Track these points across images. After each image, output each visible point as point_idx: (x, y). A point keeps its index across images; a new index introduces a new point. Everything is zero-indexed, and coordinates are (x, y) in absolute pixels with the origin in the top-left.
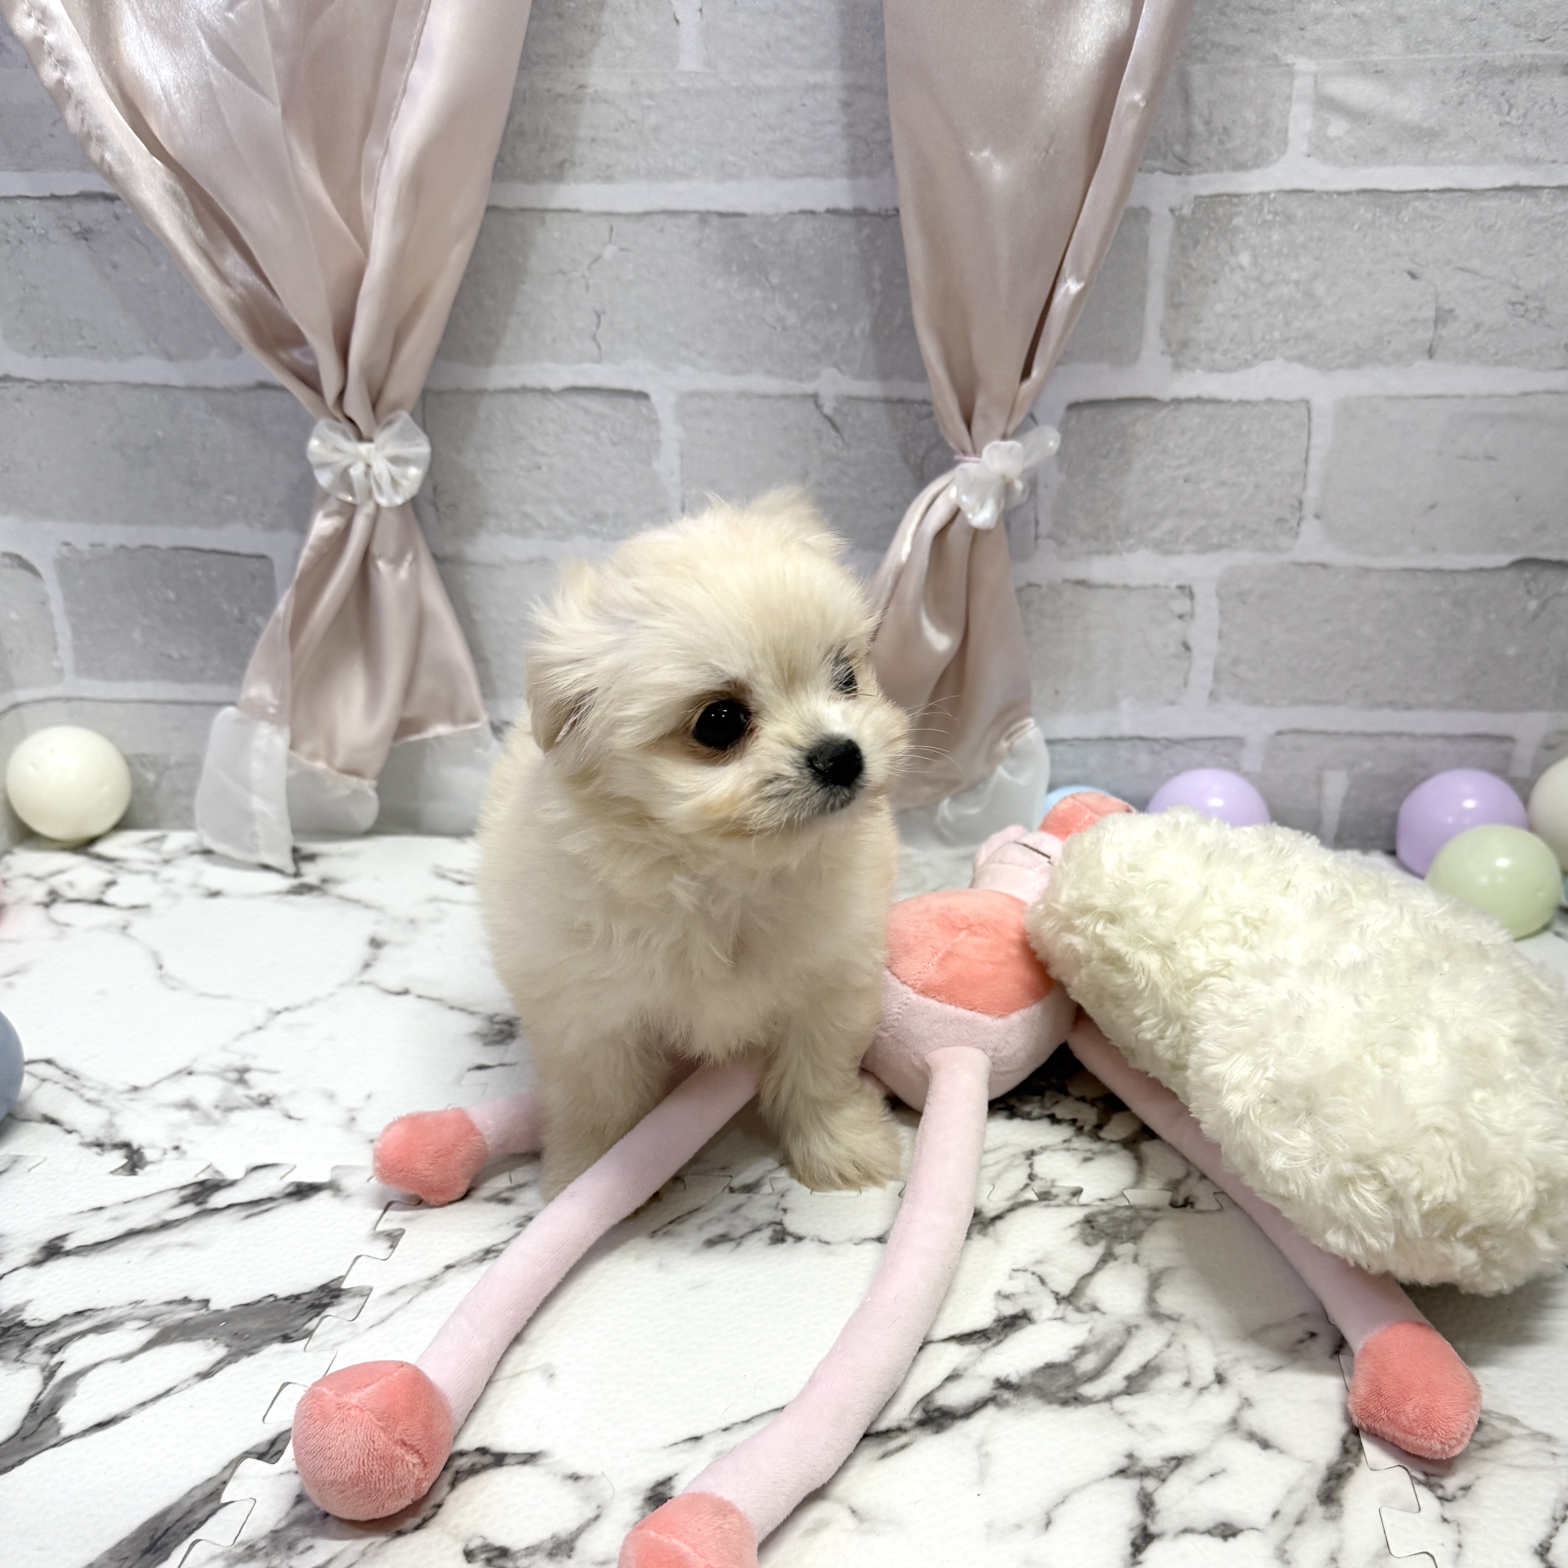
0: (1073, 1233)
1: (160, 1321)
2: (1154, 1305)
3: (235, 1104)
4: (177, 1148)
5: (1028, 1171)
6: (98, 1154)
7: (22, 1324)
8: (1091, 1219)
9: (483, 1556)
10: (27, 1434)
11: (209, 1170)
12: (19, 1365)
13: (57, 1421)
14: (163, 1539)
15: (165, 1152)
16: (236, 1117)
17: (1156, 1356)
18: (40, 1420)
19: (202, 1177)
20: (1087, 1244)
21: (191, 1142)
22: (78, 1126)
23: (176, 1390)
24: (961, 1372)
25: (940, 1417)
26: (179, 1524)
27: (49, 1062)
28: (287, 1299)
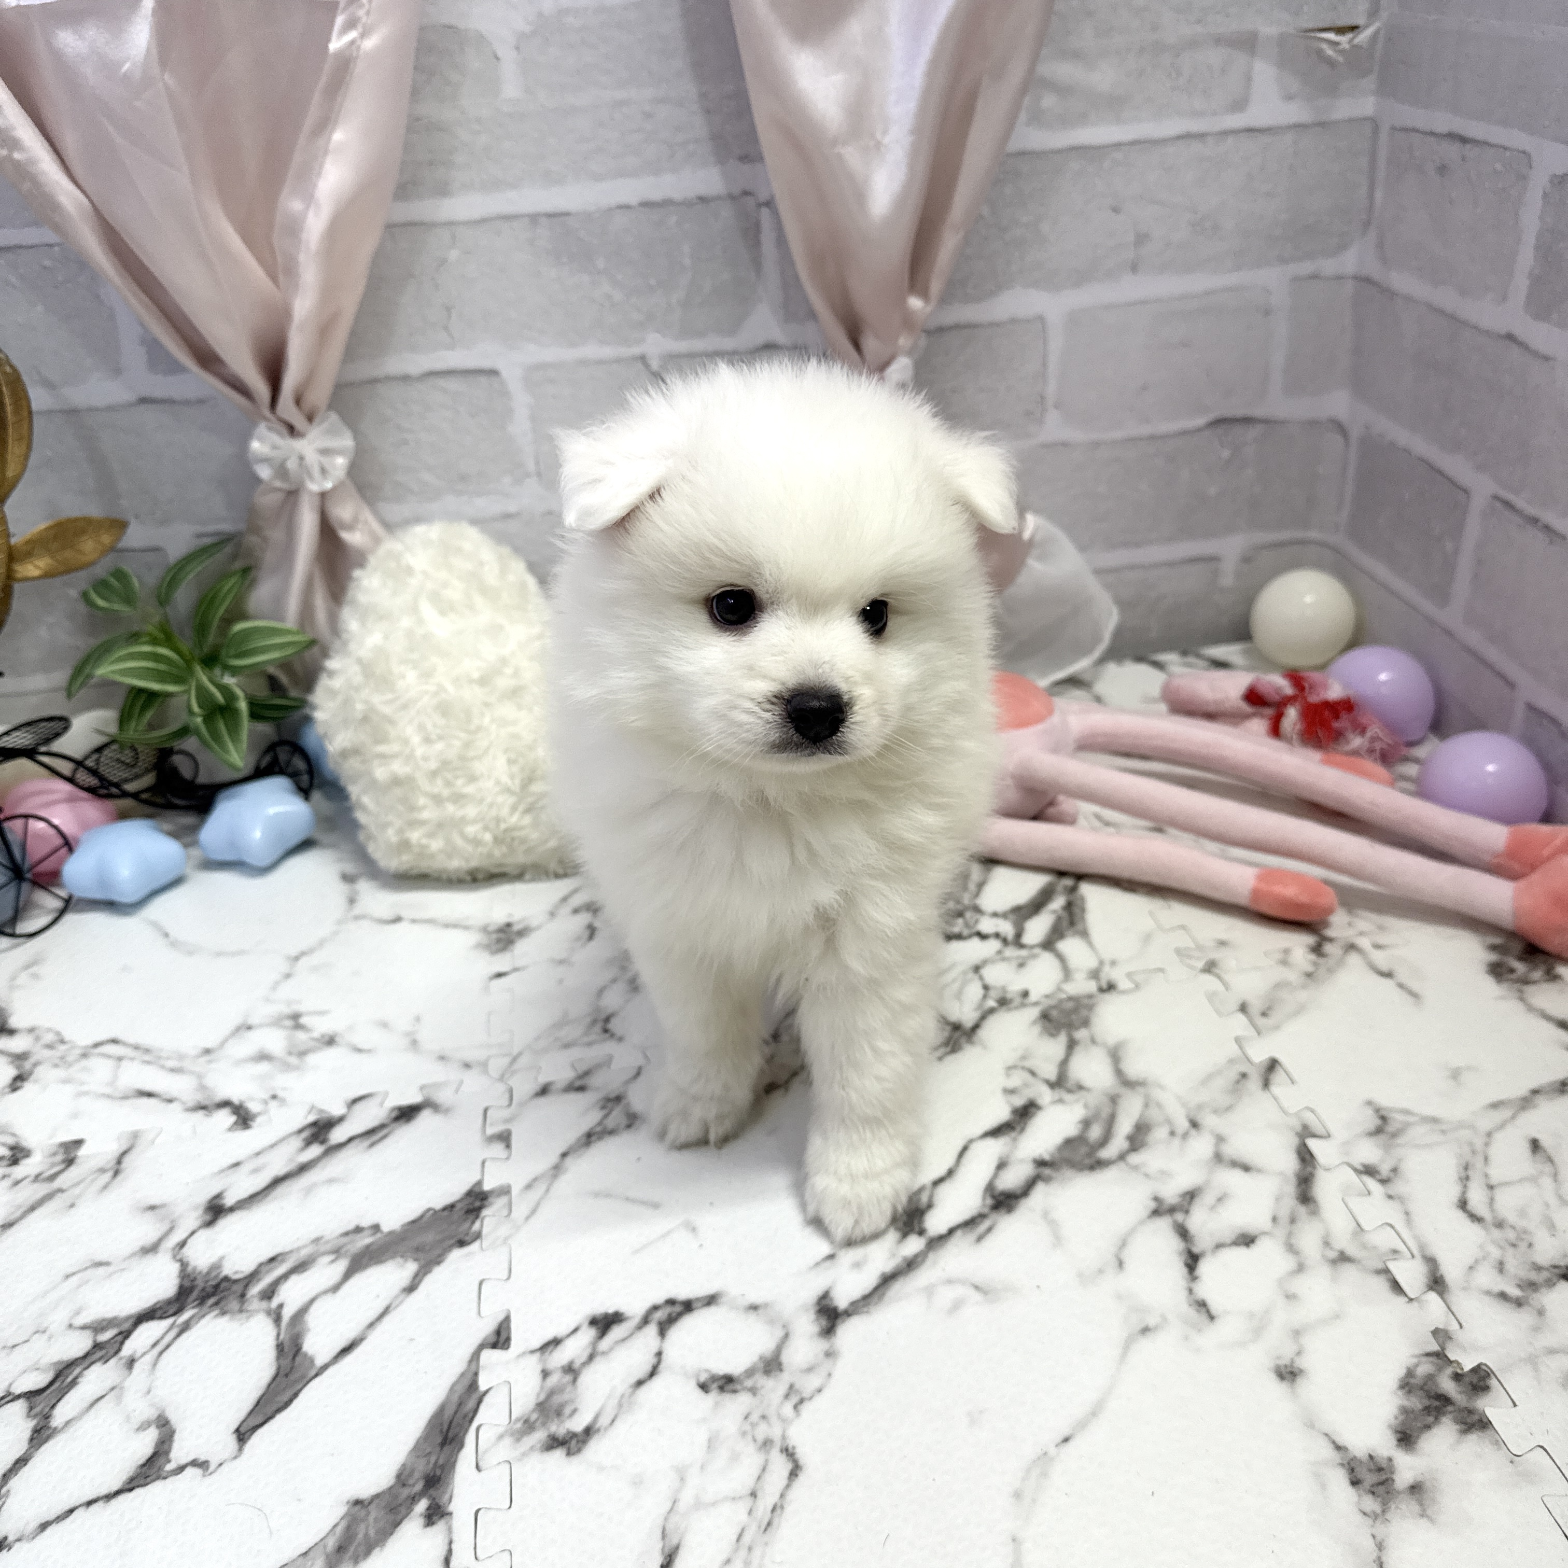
0: (1035, 1028)
1: (347, 1251)
2: (1122, 1076)
3: (305, 1048)
4: (274, 1097)
5: (981, 983)
6: (207, 1115)
7: (226, 1279)
8: (1045, 1013)
9: (715, 1386)
10: (288, 1370)
11: (314, 1111)
12: (244, 1315)
13: (306, 1355)
14: (450, 1432)
15: (265, 1102)
16: (312, 1059)
17: (1141, 1116)
18: (291, 1357)
19: (312, 1118)
20: (1052, 1035)
21: (284, 1089)
22: (175, 1095)
23: (391, 1309)
24: (1005, 1161)
25: (1006, 1199)
26: (457, 1416)
27: (114, 1041)
28: (445, 1209)
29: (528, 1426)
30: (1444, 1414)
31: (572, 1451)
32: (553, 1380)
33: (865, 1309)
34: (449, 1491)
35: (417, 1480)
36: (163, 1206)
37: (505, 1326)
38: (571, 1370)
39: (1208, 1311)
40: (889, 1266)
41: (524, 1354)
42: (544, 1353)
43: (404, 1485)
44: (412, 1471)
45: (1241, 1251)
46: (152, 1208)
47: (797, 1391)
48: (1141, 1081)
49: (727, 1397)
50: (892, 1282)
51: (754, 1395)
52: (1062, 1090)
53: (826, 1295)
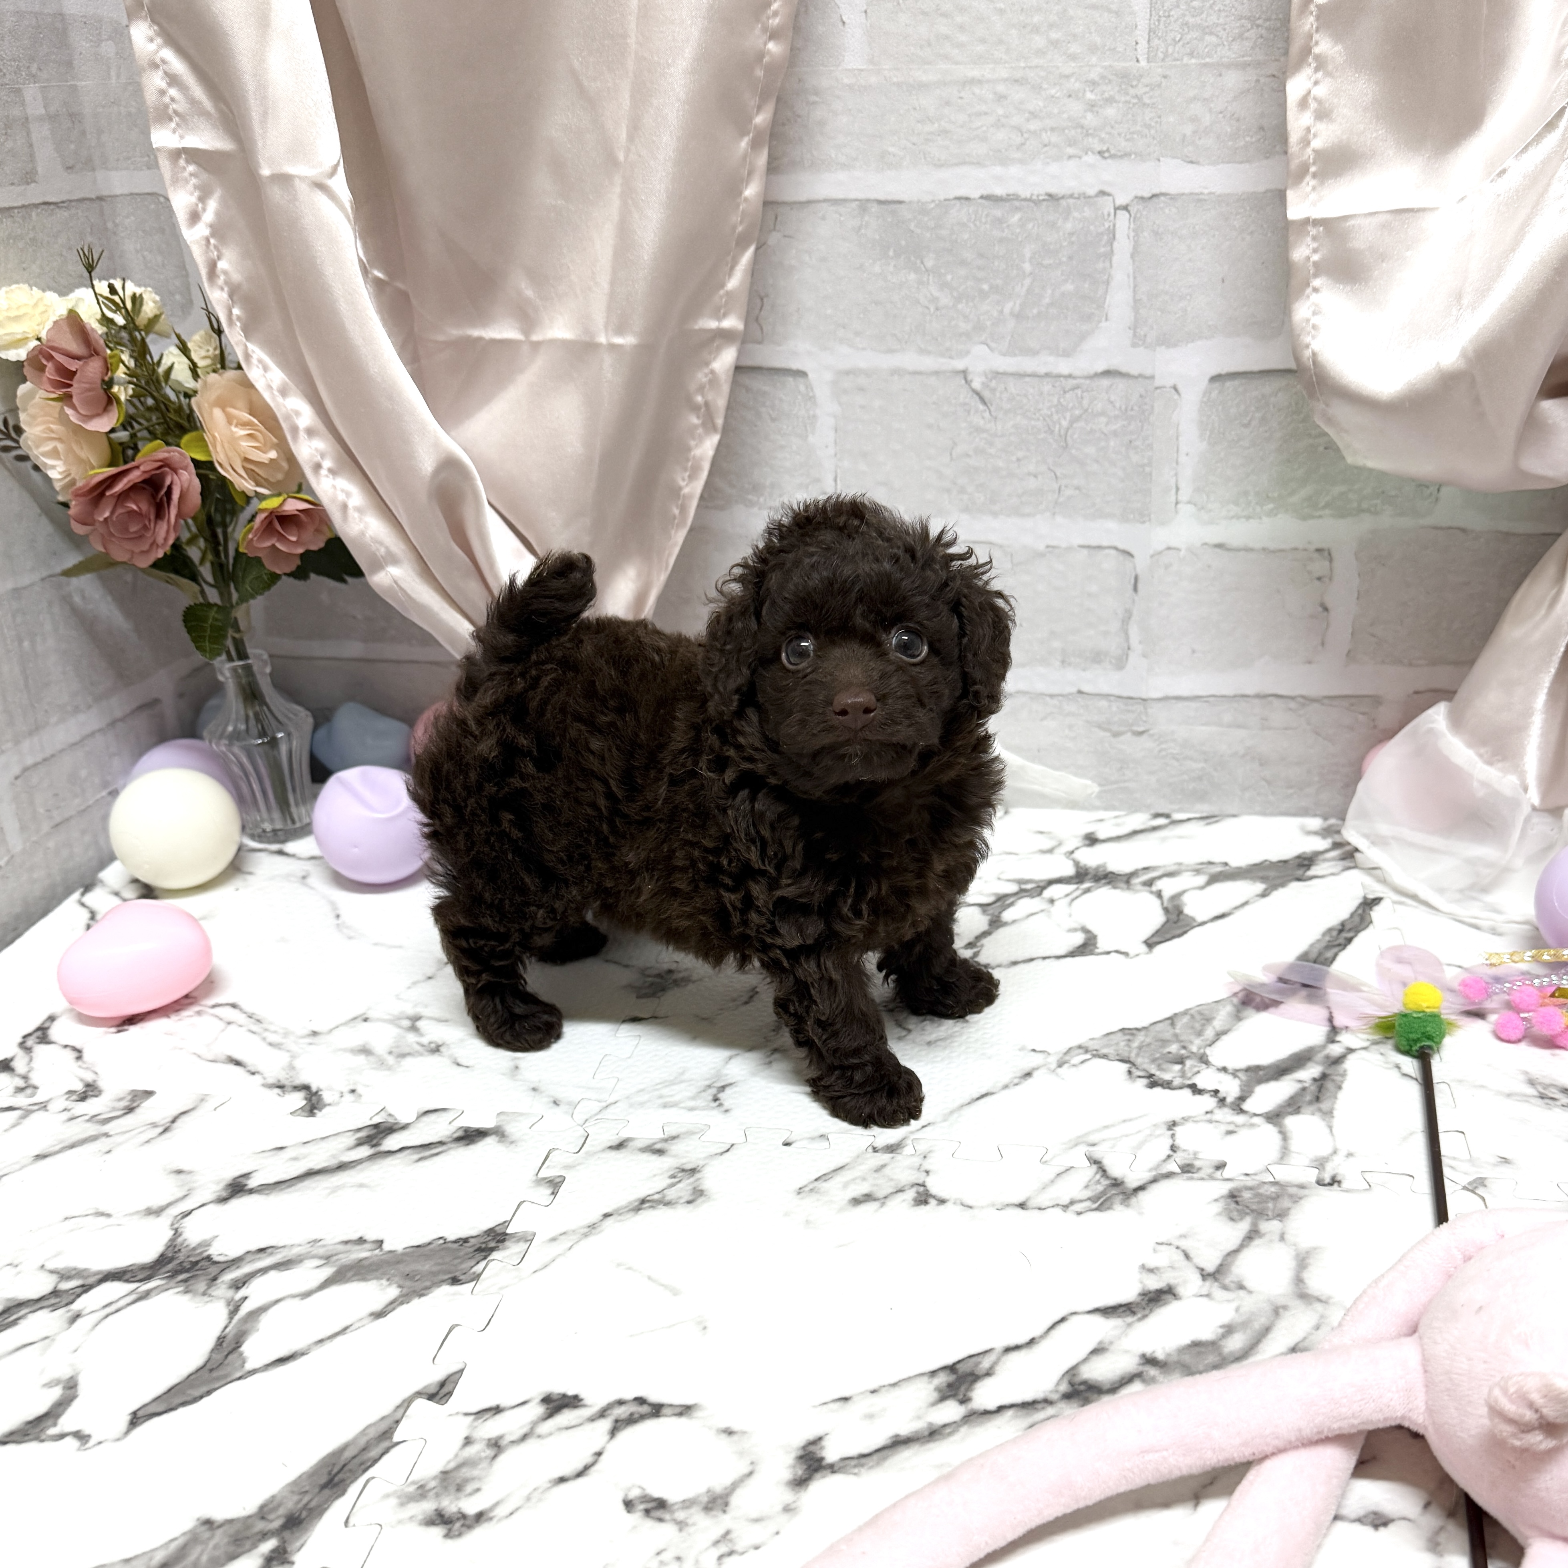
0: (1218, 1207)
1: (337, 1260)
2: (1301, 1285)
3: (407, 1050)
4: (353, 1091)
5: (1170, 1142)
6: (279, 1095)
7: (209, 1258)
8: (1236, 1194)
9: (642, 1506)
10: (215, 1365)
11: (383, 1114)
12: (206, 1298)
13: (241, 1354)
14: (340, 1476)
15: (342, 1095)
16: (408, 1063)
17: (1305, 1338)
18: (226, 1353)
19: (376, 1120)
20: (1232, 1219)
21: (366, 1086)
22: (260, 1068)
23: (351, 1329)
24: (1106, 1346)
25: (1086, 1391)
26: (356, 1461)
27: (234, 1006)
28: (455, 1242)
29: (422, 1492)
31: (452, 1534)
32: (471, 1451)
33: (856, 1470)
34: (304, 1539)
35: (278, 1517)
36: (190, 1172)
37: (452, 1379)
38: (496, 1446)
40: (904, 1430)
41: (457, 1413)
42: (477, 1418)
43: (263, 1518)
44: (279, 1505)
46: (179, 1172)
47: (731, 1541)
48: (1323, 1298)
49: (649, 1524)
50: (903, 1447)
51: (681, 1530)
52: (1216, 1284)
53: (817, 1441)
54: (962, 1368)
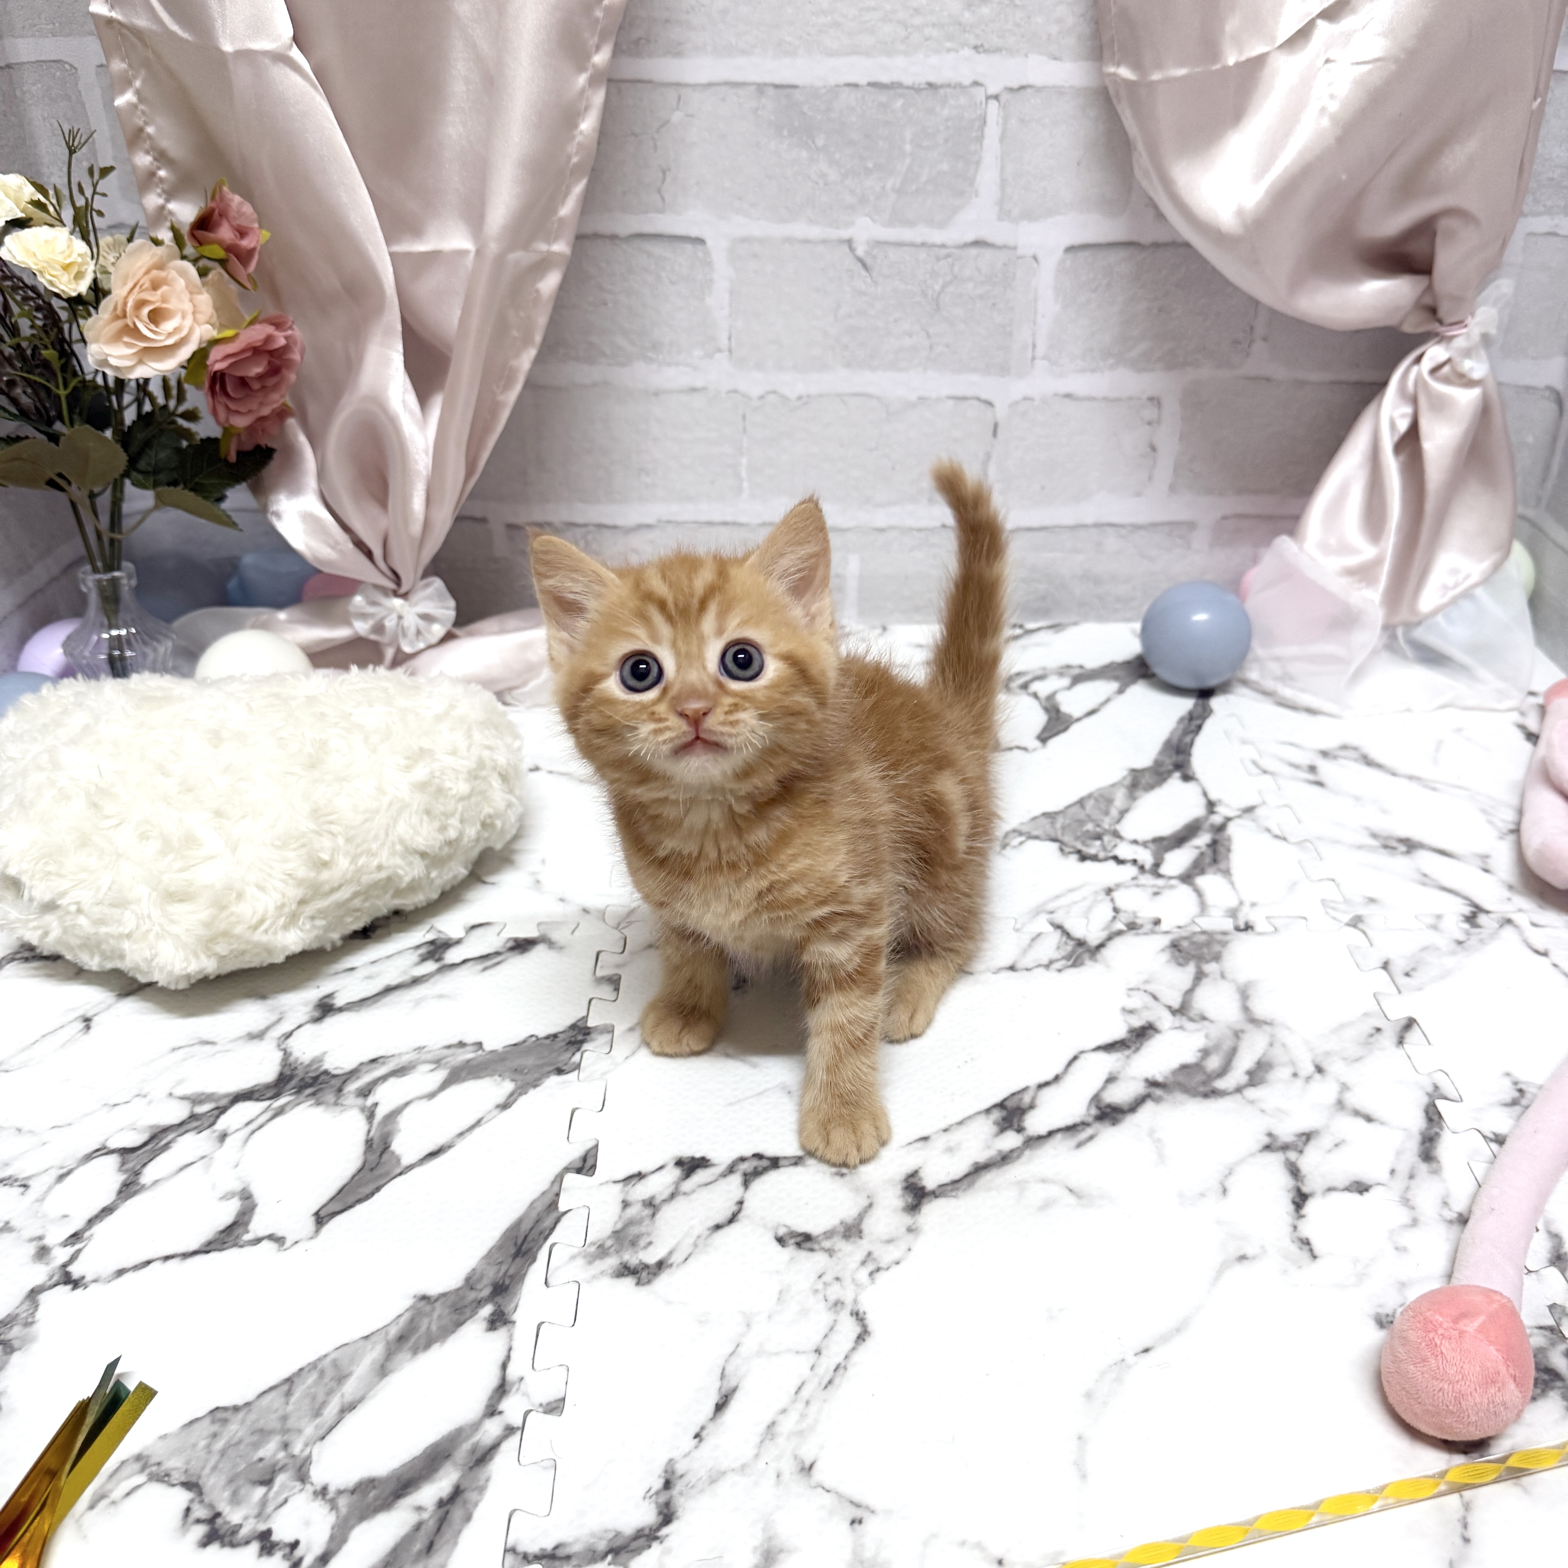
0: (1164, 956)
1: (447, 1063)
2: (1249, 1013)
5: (1111, 905)
7: (327, 1072)
8: (1175, 943)
9: (792, 1241)
10: (372, 1166)
12: (338, 1108)
13: (393, 1153)
14: (524, 1247)
17: (1265, 1054)
18: (379, 1153)
20: (1181, 965)
23: (482, 1122)
24: (1115, 1076)
25: (1112, 1112)
26: (534, 1233)
28: (547, 1038)
29: (602, 1251)
30: (1552, 1388)
31: (642, 1282)
32: (631, 1212)
33: (954, 1193)
34: (515, 1301)
35: (485, 1286)
37: (590, 1153)
38: (652, 1205)
39: (1311, 1250)
40: (982, 1157)
41: (607, 1182)
42: (625, 1185)
43: (472, 1289)
44: (482, 1276)
45: (1354, 1198)
47: (874, 1260)
48: (1268, 1021)
49: (803, 1254)
50: (983, 1173)
51: (831, 1256)
52: (1184, 1018)
53: (914, 1174)
54: (1010, 1104)
